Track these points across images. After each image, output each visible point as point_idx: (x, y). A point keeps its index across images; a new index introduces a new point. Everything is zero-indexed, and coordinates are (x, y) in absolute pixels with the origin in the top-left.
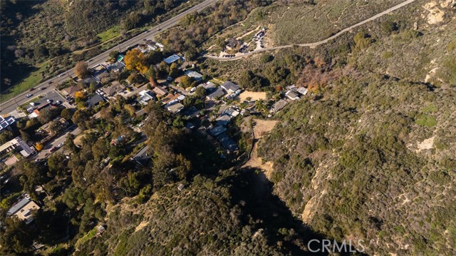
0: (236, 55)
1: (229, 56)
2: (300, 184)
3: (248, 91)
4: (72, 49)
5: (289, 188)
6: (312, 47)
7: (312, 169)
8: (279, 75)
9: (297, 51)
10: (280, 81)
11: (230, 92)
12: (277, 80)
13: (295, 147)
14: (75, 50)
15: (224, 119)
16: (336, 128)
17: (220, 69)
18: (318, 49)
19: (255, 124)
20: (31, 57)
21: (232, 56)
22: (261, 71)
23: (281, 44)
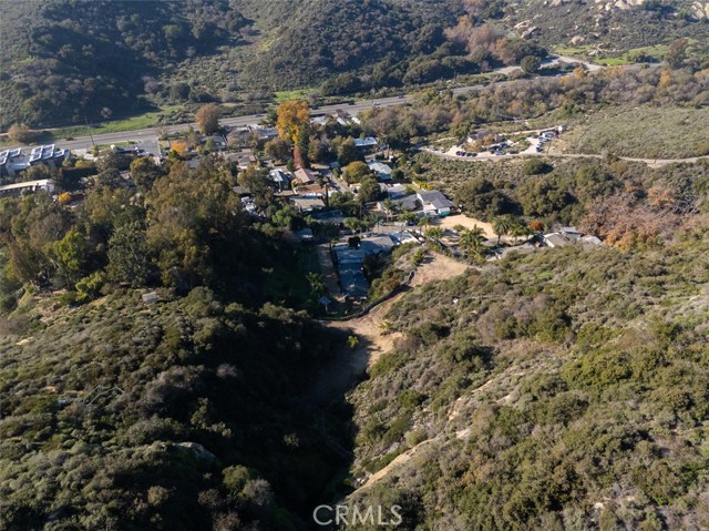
0: (480, 155)
1: (464, 154)
2: (424, 398)
3: (468, 216)
4: (223, 100)
5: (391, 396)
6: (653, 166)
7: (483, 372)
8: (547, 201)
9: (613, 168)
10: (546, 211)
11: (429, 208)
12: (539, 210)
13: (477, 317)
14: (227, 102)
15: (377, 243)
16: (609, 299)
17: (435, 170)
18: (664, 171)
19: (429, 260)
20: (164, 96)
21: (469, 155)
22: (512, 187)
23: (581, 151)
